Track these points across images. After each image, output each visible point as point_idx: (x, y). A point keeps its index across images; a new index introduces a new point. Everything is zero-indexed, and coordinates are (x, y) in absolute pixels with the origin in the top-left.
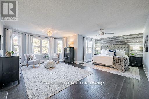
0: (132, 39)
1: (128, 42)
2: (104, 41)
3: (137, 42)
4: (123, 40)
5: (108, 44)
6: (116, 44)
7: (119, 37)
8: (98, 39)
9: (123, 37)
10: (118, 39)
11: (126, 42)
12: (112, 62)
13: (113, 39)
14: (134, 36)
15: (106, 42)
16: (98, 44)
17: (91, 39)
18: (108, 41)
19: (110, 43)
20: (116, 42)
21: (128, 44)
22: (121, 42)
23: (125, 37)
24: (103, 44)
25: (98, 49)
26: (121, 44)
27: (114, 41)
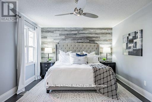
0: (101, 35)
1: (97, 39)
2: (60, 35)
3: (107, 41)
4: (90, 35)
5: (69, 41)
6: (81, 41)
7: (85, 29)
8: (49, 30)
9: (91, 30)
10: (84, 33)
11: (94, 39)
12: (92, 79)
13: (76, 32)
14: (104, 31)
15: (63, 37)
16: (49, 40)
17: (35, 26)
18: (67, 35)
19: (72, 40)
20: (81, 38)
21: (97, 42)
22: (87, 38)
23: (92, 30)
24: (58, 41)
25: (49, 50)
26: (88, 42)
27: (78, 36)
